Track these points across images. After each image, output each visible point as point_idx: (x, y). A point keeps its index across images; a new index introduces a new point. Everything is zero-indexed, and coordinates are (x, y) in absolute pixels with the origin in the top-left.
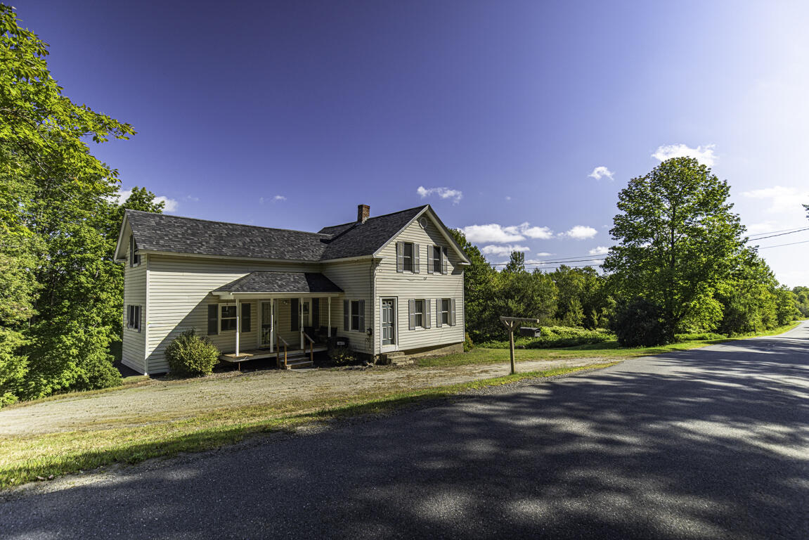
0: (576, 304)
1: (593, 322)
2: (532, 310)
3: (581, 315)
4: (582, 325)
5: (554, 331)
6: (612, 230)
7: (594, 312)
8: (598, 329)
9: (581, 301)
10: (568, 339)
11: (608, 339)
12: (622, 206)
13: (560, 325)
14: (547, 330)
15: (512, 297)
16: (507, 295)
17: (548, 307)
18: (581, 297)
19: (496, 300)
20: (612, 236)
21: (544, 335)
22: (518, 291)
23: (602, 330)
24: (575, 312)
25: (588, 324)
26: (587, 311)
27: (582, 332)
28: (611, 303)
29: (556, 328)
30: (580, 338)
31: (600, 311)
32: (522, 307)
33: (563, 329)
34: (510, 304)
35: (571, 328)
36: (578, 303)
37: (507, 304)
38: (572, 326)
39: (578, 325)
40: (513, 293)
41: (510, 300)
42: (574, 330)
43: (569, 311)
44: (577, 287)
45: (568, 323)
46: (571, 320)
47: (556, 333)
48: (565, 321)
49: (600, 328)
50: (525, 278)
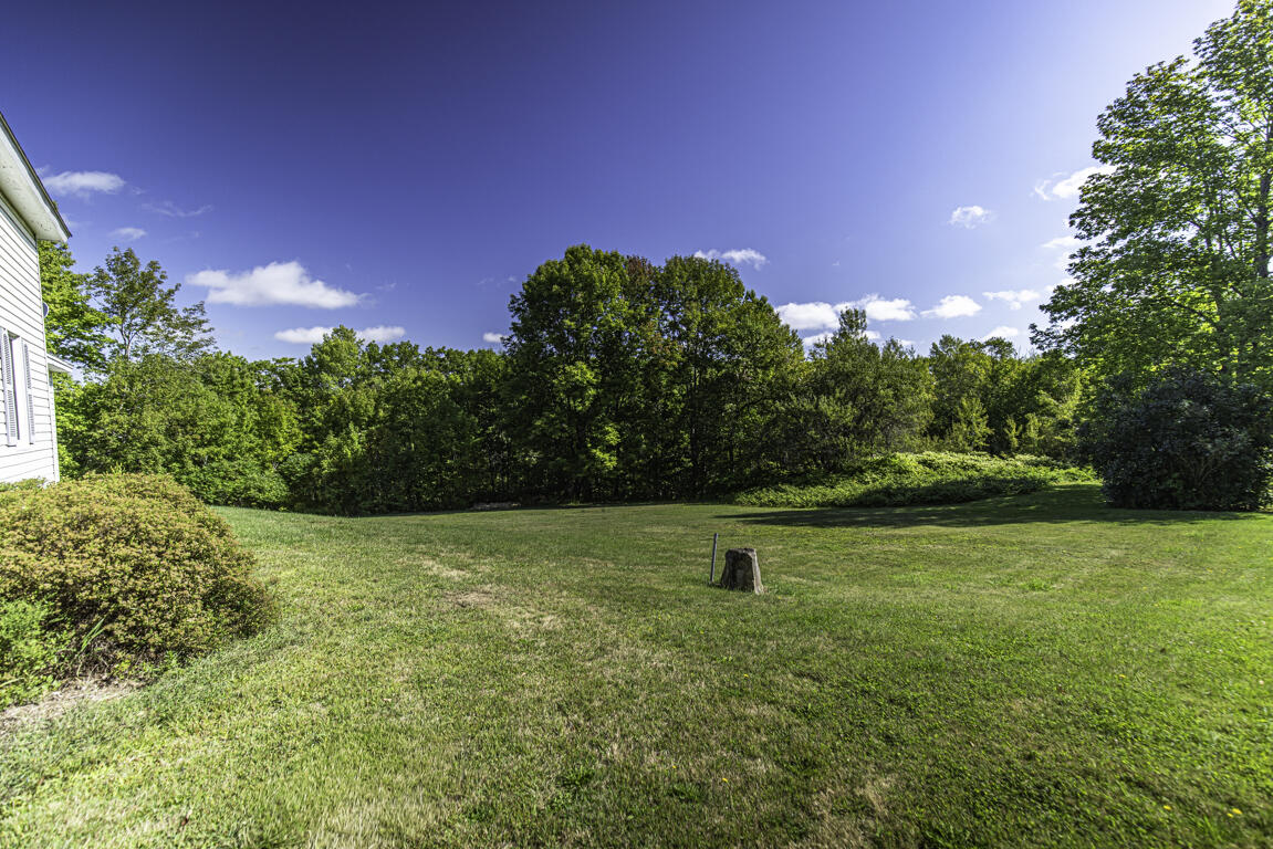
0: (973, 408)
1: (1009, 443)
2: (874, 420)
3: (982, 429)
4: (984, 449)
5: (924, 463)
6: (1079, 214)
7: (1011, 422)
8: (1019, 456)
9: (982, 401)
10: (955, 482)
11: (1053, 479)
12: (1107, 149)
13: (939, 449)
14: (909, 460)
15: (829, 392)
16: (820, 387)
17: (911, 410)
18: (984, 393)
19: (793, 397)
20: (1075, 230)
21: (902, 471)
22: (842, 377)
23: (1028, 457)
24: (970, 423)
25: (998, 446)
26: (995, 418)
27: (989, 464)
28: (1046, 404)
29: (930, 455)
30: (987, 479)
31: (1023, 422)
32: (849, 414)
33: (944, 457)
34: (823, 406)
35: (961, 456)
36: (978, 406)
37: (817, 407)
38: (964, 452)
39: (977, 448)
40: (831, 383)
41: (823, 398)
42: (968, 459)
43: (958, 421)
44: (974, 376)
45: (956, 444)
46: (961, 438)
47: (930, 466)
48: (948, 440)
49: (1022, 453)
50: (861, 351)
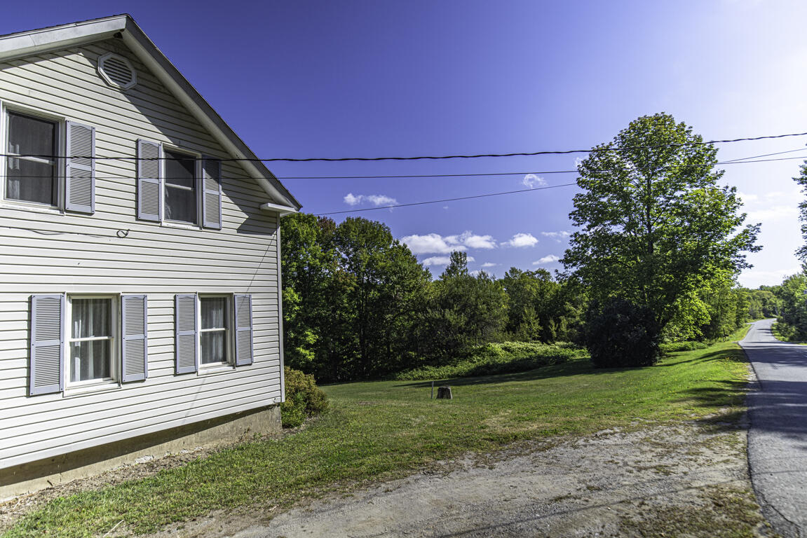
0: (530, 313)
1: (551, 334)
2: (477, 324)
3: (536, 327)
4: (538, 339)
5: (505, 349)
6: (573, 213)
7: (552, 322)
8: (557, 343)
9: (536, 309)
10: (523, 360)
11: (573, 355)
12: (583, 182)
13: (513, 340)
14: (497, 347)
15: (451, 307)
16: (445, 303)
17: (496, 317)
18: (535, 302)
19: (429, 311)
20: (572, 221)
21: (494, 354)
22: (457, 298)
23: (562, 343)
24: (529, 323)
25: (545, 337)
26: (543, 321)
27: (541, 348)
28: (570, 310)
29: (508, 343)
30: (539, 357)
31: (558, 321)
32: (463, 319)
33: (517, 345)
34: (448, 316)
35: (526, 344)
36: (533, 312)
37: (444, 316)
38: (527, 341)
39: (534, 339)
40: (451, 301)
41: (447, 310)
42: (529, 345)
43: (523, 322)
44: (530, 293)
45: (522, 336)
46: (525, 332)
47: (509, 351)
48: (518, 334)
49: (559, 341)
50: (466, 281)
